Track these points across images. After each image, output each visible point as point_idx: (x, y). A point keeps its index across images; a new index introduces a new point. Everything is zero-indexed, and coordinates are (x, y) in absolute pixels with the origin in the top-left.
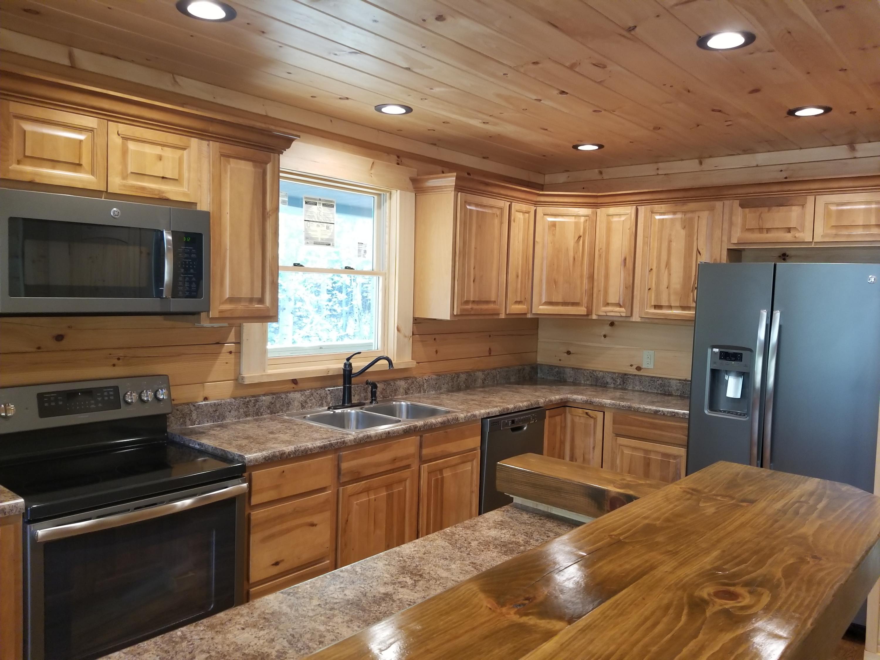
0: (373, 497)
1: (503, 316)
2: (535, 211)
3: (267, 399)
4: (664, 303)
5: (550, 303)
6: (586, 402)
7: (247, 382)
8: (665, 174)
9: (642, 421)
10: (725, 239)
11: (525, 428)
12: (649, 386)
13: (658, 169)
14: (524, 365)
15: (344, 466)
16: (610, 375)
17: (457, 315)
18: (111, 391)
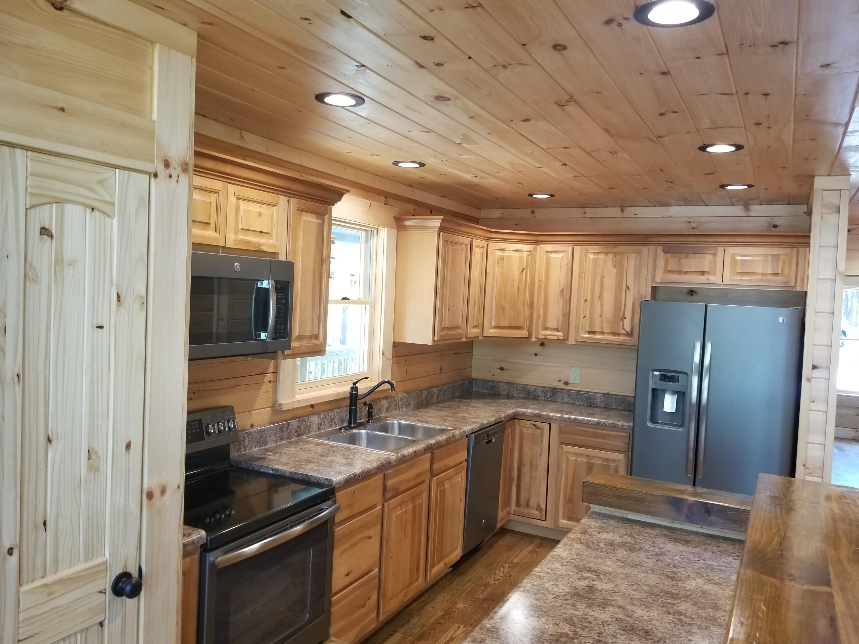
0: (404, 510)
1: (464, 340)
2: (487, 245)
3: (295, 423)
4: (598, 329)
5: (498, 327)
6: (535, 415)
7: (284, 409)
8: (591, 218)
9: (585, 431)
10: (650, 277)
11: (493, 440)
12: (576, 399)
13: (585, 213)
14: (464, 380)
15: (390, 483)
16: (541, 389)
17: (437, 341)
18: (196, 424)
